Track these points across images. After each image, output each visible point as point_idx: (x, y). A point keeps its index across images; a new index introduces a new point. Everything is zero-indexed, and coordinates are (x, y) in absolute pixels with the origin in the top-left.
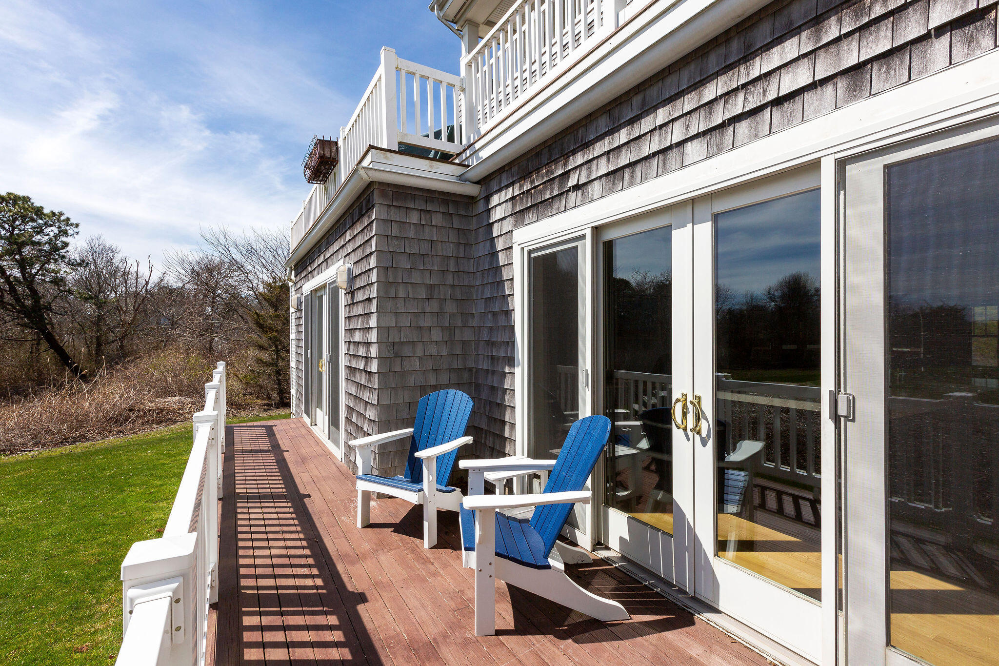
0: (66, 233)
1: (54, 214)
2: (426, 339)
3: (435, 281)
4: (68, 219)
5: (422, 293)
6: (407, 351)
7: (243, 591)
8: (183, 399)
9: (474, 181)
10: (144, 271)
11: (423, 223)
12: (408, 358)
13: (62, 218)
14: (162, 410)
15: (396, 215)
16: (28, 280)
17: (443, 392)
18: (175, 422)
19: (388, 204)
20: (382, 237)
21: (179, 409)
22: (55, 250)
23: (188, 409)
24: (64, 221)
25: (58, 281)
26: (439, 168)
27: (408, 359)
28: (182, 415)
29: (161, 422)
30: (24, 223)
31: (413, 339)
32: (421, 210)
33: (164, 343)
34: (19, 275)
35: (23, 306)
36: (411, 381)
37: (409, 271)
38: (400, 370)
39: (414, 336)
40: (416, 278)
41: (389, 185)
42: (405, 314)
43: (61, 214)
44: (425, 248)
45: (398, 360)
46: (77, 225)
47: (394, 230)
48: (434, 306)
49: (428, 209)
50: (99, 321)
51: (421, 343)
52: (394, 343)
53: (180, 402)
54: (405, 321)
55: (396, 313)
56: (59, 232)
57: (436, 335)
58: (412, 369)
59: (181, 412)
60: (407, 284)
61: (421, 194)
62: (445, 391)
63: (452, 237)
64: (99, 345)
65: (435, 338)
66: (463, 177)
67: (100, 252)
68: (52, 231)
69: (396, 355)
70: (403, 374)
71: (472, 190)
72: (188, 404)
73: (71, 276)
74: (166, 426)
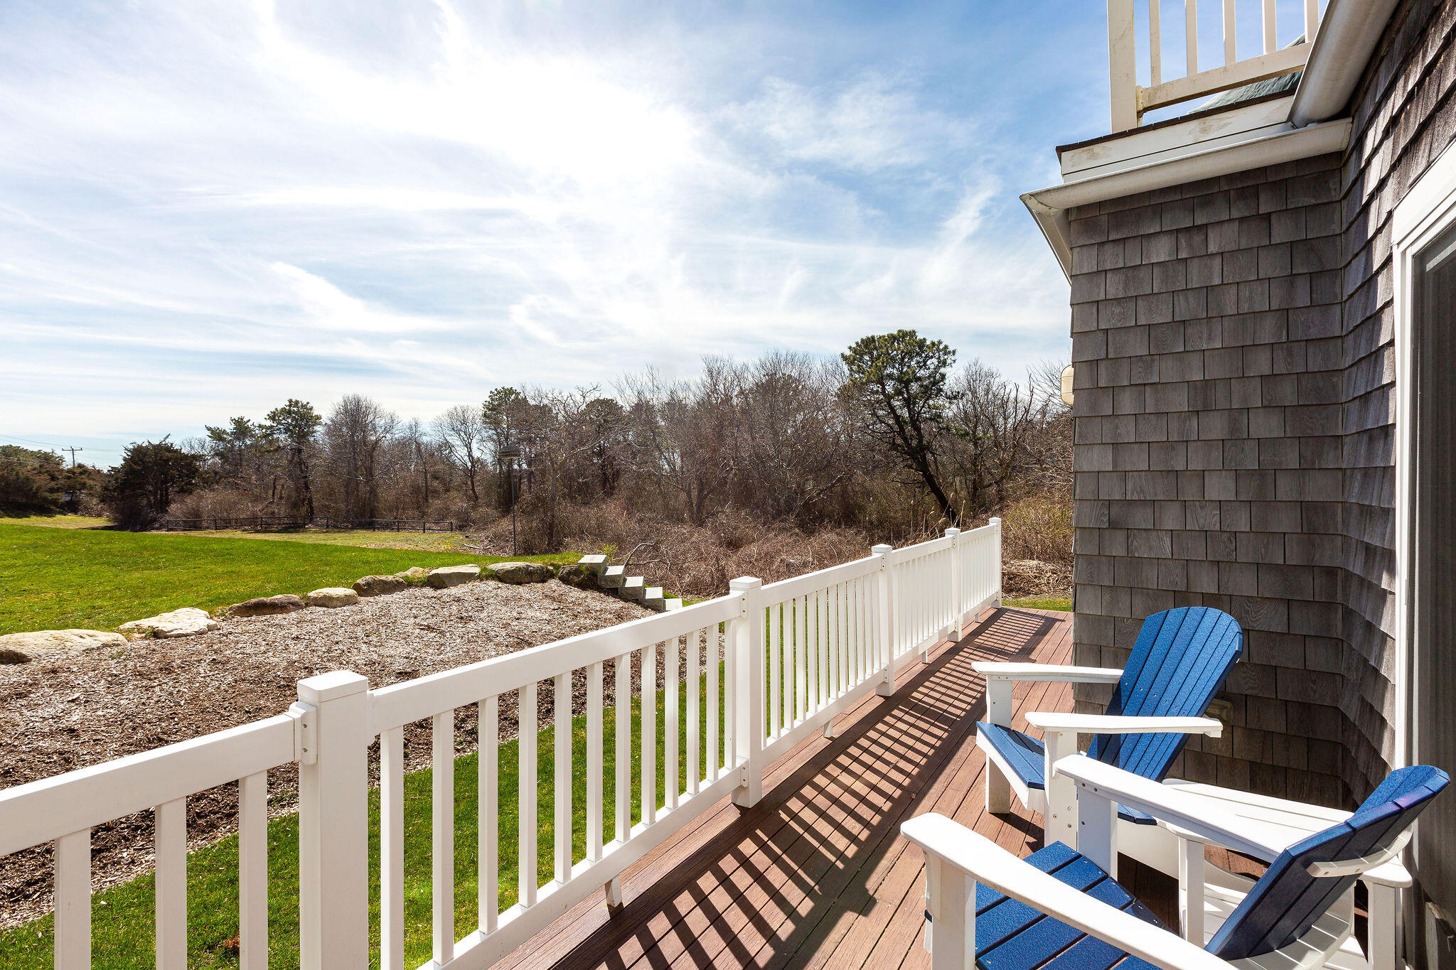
0: (944, 363)
1: (933, 344)
2: (1191, 493)
3: (1215, 372)
4: (946, 347)
5: (1180, 401)
6: (1141, 518)
7: (780, 812)
8: (1042, 563)
9: (1327, 114)
10: (1024, 395)
11: (1183, 255)
12: (1143, 532)
13: (941, 347)
14: (1016, 576)
15: (1113, 258)
16: (915, 421)
17: (1197, 610)
18: (1027, 593)
19: (1099, 241)
20: (1086, 305)
21: (1036, 577)
22: (933, 386)
23: (1046, 578)
24: (942, 350)
25: (937, 418)
26: (1225, 125)
27: (1144, 534)
28: (1037, 585)
29: (1012, 591)
30: (911, 358)
31: (1156, 494)
32: (1178, 231)
33: (1034, 489)
34: (907, 415)
35: (909, 445)
36: (1152, 578)
37: (1146, 361)
38: (1124, 554)
39: (1158, 491)
40: (1166, 371)
41: (1100, 205)
42: (1136, 446)
43: (940, 342)
44: (1187, 307)
45: (1120, 536)
46: (954, 352)
47: (1114, 287)
48: (1216, 427)
49: (1198, 222)
50: (975, 460)
51: (1177, 505)
52: (1110, 503)
53: (1038, 568)
54: (1137, 461)
55: (1115, 445)
56: (939, 363)
57: (1221, 487)
58: (1153, 556)
59: (1036, 580)
60: (1141, 388)
61: (1178, 197)
62: (1200, 609)
63: (1271, 265)
64: (975, 489)
65: (1213, 493)
66: (1297, 120)
67: (976, 378)
68: (932, 363)
69: (1113, 525)
70: (1134, 563)
71: (1333, 137)
72: (1047, 572)
73: (951, 411)
74: (1016, 597)
